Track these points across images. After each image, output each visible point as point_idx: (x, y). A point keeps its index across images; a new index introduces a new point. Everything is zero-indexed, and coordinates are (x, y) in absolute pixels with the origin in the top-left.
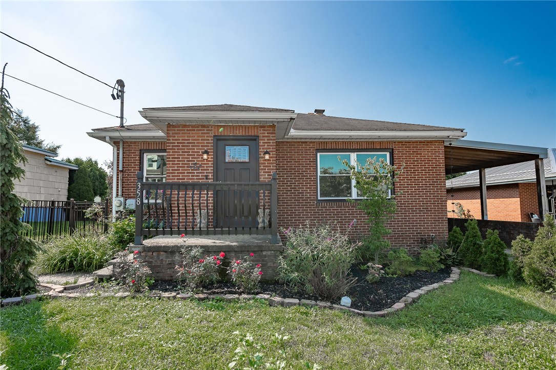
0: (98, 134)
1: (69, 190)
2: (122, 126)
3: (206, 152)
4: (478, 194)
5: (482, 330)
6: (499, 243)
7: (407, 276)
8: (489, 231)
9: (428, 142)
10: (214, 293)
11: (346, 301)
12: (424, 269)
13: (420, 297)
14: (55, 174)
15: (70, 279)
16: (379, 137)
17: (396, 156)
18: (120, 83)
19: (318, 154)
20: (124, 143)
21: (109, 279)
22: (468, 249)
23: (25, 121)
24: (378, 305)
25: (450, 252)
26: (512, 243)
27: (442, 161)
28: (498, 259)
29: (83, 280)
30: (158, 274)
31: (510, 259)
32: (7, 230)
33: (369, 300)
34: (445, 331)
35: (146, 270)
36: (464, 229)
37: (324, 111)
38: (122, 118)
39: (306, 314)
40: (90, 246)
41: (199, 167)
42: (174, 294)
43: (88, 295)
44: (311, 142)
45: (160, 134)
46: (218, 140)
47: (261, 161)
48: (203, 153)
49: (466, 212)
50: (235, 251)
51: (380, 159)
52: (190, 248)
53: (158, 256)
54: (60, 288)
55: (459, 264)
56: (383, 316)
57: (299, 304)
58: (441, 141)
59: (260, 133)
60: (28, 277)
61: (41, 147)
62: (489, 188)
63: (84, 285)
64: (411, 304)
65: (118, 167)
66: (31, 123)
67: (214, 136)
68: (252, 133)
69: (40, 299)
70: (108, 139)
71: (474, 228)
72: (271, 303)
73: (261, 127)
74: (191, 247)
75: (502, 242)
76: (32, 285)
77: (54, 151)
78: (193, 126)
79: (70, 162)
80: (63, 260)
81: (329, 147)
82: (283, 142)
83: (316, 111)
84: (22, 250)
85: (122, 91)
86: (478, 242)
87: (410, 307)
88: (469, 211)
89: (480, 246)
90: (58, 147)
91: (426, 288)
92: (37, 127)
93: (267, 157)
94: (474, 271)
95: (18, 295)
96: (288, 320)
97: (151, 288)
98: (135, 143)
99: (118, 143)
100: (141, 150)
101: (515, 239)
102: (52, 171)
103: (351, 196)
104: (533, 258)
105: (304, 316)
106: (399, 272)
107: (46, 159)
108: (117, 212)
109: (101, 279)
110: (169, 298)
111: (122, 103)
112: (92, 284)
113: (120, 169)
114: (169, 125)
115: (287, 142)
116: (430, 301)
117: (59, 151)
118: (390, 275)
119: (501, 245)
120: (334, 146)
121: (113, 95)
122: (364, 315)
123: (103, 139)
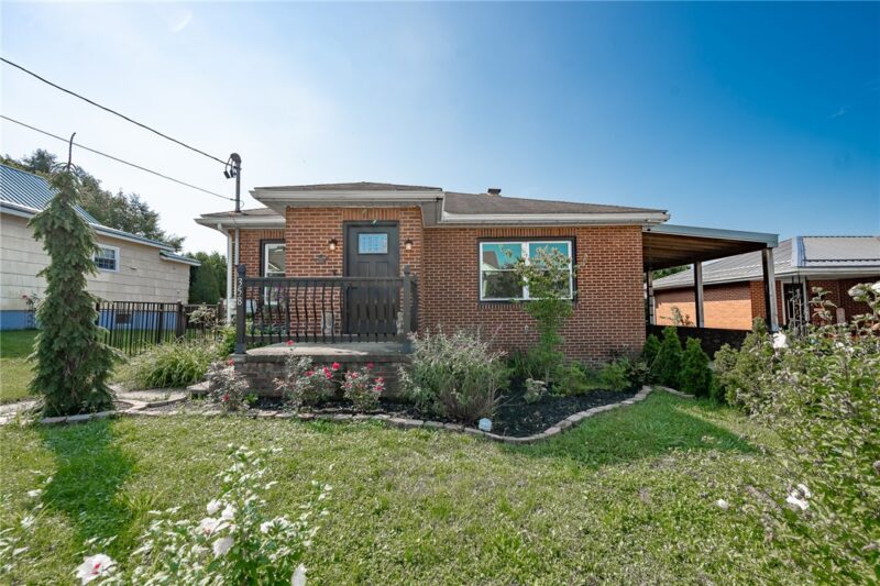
0: (208, 221)
1: (190, 292)
2: (238, 211)
3: (335, 242)
4: (692, 295)
5: (648, 461)
6: (701, 354)
7: (578, 396)
8: (690, 339)
9: (621, 227)
10: (325, 412)
11: (485, 424)
12: (607, 388)
13: (583, 420)
14: (172, 271)
15: (160, 396)
16: (557, 222)
17: (579, 246)
18: (235, 157)
19: (481, 244)
20: (240, 231)
21: (204, 395)
22: (664, 363)
23: (143, 209)
24: (529, 429)
25: (643, 366)
26: (715, 355)
27: (639, 251)
28: (698, 376)
29: (176, 396)
30: (265, 390)
31: (714, 376)
32: (76, 335)
33: (521, 424)
34: (601, 462)
35: (244, 384)
36: (661, 337)
37: (499, 191)
38: (238, 200)
39: (426, 438)
40: (193, 356)
41: (325, 260)
42: (273, 413)
43: (170, 413)
44: (471, 229)
45: (282, 220)
46: (348, 227)
47: (402, 252)
48: (330, 242)
49: (684, 319)
50: (358, 363)
51: (553, 249)
52: (298, 358)
53: (264, 368)
54: (143, 404)
55: (653, 382)
56: (528, 443)
57: (422, 427)
58: (637, 226)
59: (401, 217)
60: (103, 391)
61: (161, 240)
62: (707, 288)
63: (173, 402)
64: (569, 429)
65: (233, 262)
66: (150, 210)
67: (344, 221)
68: (391, 217)
69: (112, 417)
70: (219, 226)
71: (672, 337)
72: (388, 425)
73: (402, 209)
74: (300, 356)
75: (704, 354)
76: (105, 401)
77: (176, 245)
78: (318, 210)
79: (192, 257)
80: (160, 373)
81: (494, 234)
82: (436, 229)
83: (490, 191)
84: (95, 359)
85: (238, 168)
86: (676, 354)
87: (567, 432)
88: (688, 317)
89: (678, 359)
90: (182, 239)
91: (594, 410)
92: (156, 216)
93: (409, 247)
94: (671, 390)
95: (88, 411)
96: (400, 444)
97: (253, 405)
98: (254, 231)
99: (234, 231)
100: (261, 241)
101: (719, 349)
102: (169, 268)
103: (521, 296)
104: (737, 374)
105: (423, 441)
106: (568, 391)
107: (161, 254)
108: (232, 316)
109: (195, 395)
110: (265, 418)
111: (238, 182)
112: (183, 401)
113: (236, 263)
114: (288, 209)
115: (441, 229)
116: (594, 425)
117: (183, 244)
118: (557, 395)
119: (704, 357)
120: (500, 234)
121: (226, 173)
122: (502, 441)
123: (214, 226)
